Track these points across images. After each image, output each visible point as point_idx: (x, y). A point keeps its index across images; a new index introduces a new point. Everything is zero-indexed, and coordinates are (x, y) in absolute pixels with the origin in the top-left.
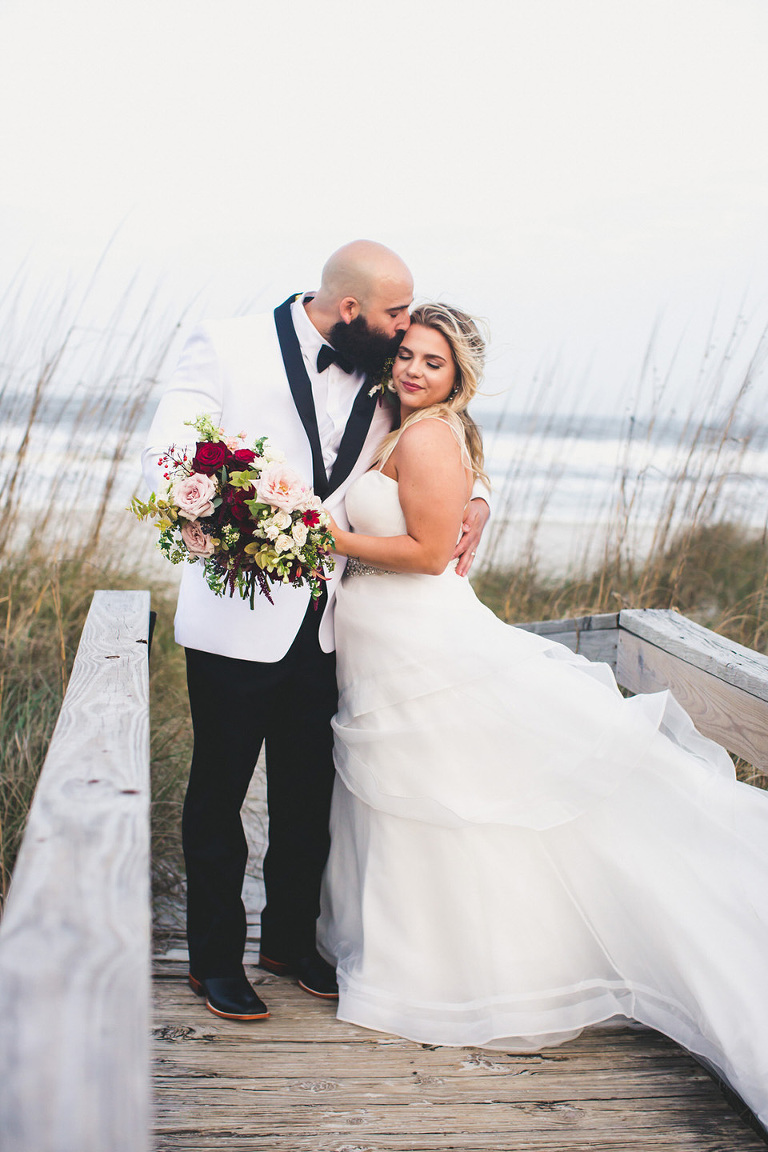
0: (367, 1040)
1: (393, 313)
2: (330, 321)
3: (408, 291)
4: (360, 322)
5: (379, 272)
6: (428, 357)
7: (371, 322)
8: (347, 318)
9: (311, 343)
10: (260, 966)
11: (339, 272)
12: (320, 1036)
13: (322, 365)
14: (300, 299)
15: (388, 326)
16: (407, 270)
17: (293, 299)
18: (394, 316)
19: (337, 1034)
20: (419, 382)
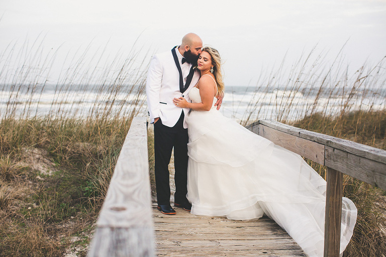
0: (199, 217)
1: (197, 49)
2: (183, 52)
3: (201, 44)
4: (189, 51)
5: (194, 40)
6: (204, 58)
7: (192, 51)
8: (187, 50)
9: (180, 57)
10: (175, 206)
11: (186, 40)
12: (188, 217)
13: (183, 62)
14: (177, 47)
15: (196, 52)
16: (200, 39)
17: (176, 47)
18: (197, 50)
19: (192, 216)
20: (202, 64)
